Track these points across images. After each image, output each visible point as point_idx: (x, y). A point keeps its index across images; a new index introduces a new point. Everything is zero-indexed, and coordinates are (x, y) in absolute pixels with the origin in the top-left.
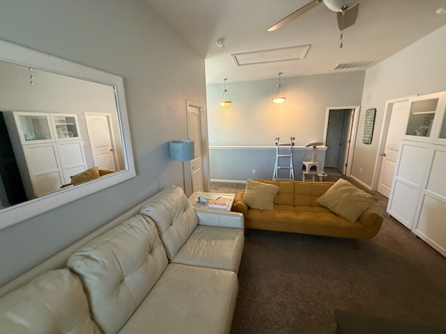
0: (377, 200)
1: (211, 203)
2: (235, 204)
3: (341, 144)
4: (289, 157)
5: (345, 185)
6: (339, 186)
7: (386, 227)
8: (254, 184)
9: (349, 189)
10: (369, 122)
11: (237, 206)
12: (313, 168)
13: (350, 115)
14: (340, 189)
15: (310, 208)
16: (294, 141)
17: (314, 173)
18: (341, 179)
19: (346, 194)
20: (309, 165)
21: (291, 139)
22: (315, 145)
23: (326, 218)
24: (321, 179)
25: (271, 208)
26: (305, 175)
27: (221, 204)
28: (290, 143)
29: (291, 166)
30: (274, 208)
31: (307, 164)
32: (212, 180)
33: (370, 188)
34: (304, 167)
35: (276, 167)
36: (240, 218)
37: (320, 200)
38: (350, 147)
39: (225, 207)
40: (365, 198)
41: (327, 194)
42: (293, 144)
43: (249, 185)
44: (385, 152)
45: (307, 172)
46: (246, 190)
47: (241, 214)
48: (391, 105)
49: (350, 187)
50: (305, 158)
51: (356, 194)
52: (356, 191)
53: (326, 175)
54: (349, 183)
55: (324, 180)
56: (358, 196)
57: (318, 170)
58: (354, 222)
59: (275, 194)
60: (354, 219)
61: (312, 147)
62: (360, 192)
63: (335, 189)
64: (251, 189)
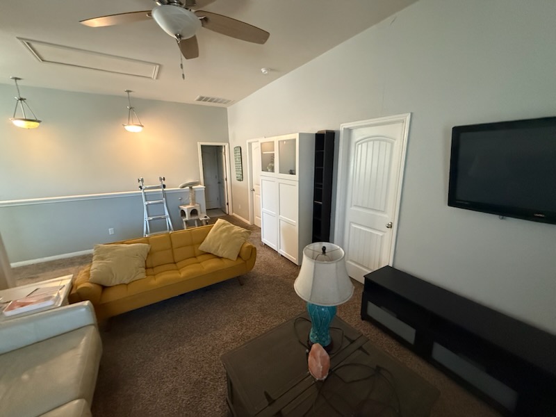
0: (250, 233)
1: (11, 308)
2: (73, 292)
3: (219, 183)
4: (162, 203)
5: (224, 224)
6: (219, 227)
7: (262, 255)
8: (108, 250)
9: (227, 228)
10: (238, 160)
11: (78, 293)
12: (194, 212)
13: (222, 152)
14: (219, 230)
15: (194, 260)
16: (164, 183)
17: (196, 218)
18: (219, 220)
19: (225, 234)
20: (188, 209)
21: (161, 179)
22: (191, 185)
23: (211, 264)
24: (204, 223)
25: (143, 275)
26: (186, 222)
27: (39, 301)
28: (159, 184)
29: (167, 214)
30: (147, 275)
31: (185, 208)
32: (13, 265)
33: (249, 223)
34: (183, 213)
35: (146, 218)
36: (84, 310)
37: (202, 247)
38: (227, 184)
39: (50, 303)
40: (242, 233)
41: (207, 238)
42: (164, 186)
43: (98, 252)
44: (254, 188)
45: (187, 218)
46: (94, 262)
47: (86, 303)
48: (250, 144)
49: (228, 226)
50: (182, 201)
51: (233, 231)
52: (232, 228)
53: (208, 218)
54: (227, 222)
55: (207, 224)
56: (235, 233)
57: (199, 213)
58: (235, 260)
59: (146, 255)
60: (234, 257)
61: (188, 188)
62: (237, 229)
63: (215, 230)
64: (102, 259)
